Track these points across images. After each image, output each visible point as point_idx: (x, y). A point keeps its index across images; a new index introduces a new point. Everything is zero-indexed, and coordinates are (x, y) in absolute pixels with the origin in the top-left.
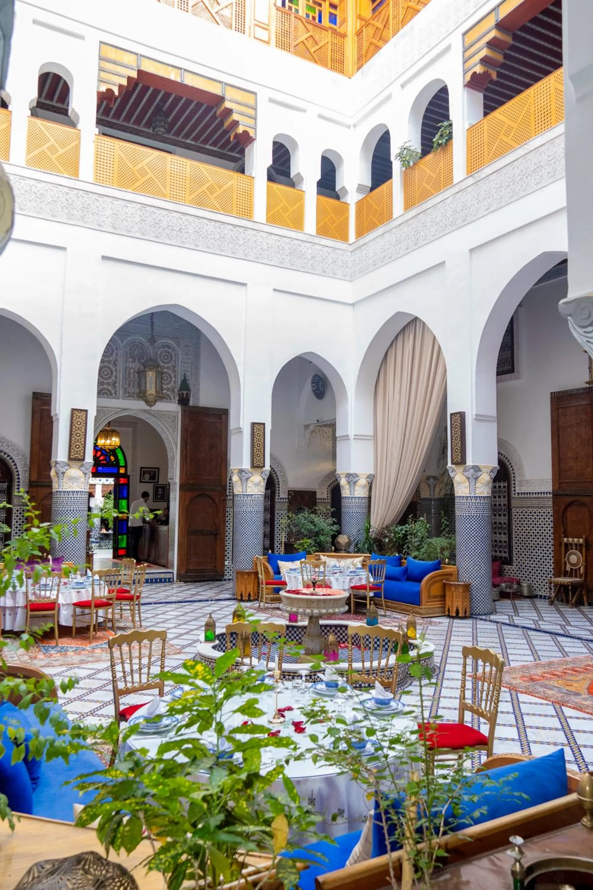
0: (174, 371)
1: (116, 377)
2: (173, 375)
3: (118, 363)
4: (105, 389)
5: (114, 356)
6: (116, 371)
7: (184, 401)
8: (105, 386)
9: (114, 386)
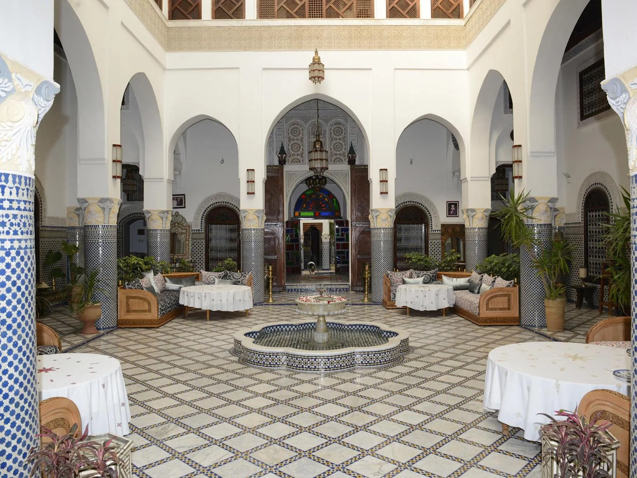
0: (345, 141)
1: (303, 149)
2: (343, 144)
3: (303, 140)
4: (296, 159)
5: (301, 135)
6: (303, 145)
7: (352, 162)
8: (296, 157)
9: (302, 156)
